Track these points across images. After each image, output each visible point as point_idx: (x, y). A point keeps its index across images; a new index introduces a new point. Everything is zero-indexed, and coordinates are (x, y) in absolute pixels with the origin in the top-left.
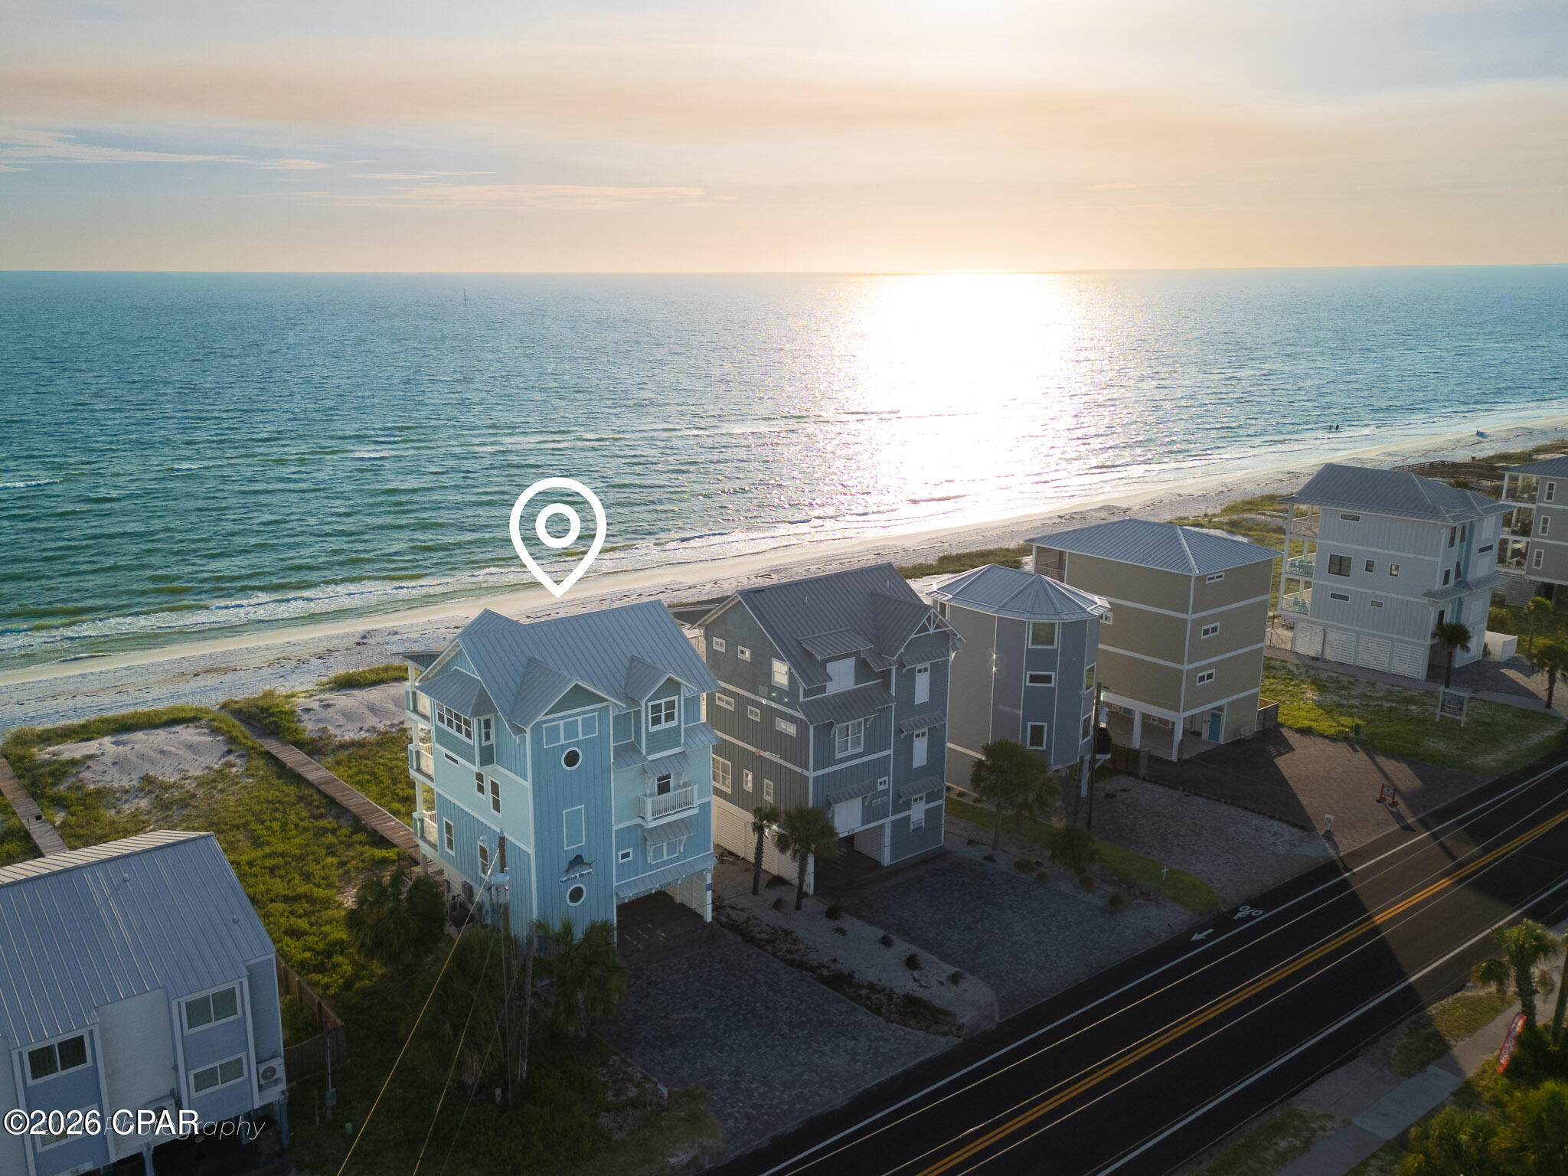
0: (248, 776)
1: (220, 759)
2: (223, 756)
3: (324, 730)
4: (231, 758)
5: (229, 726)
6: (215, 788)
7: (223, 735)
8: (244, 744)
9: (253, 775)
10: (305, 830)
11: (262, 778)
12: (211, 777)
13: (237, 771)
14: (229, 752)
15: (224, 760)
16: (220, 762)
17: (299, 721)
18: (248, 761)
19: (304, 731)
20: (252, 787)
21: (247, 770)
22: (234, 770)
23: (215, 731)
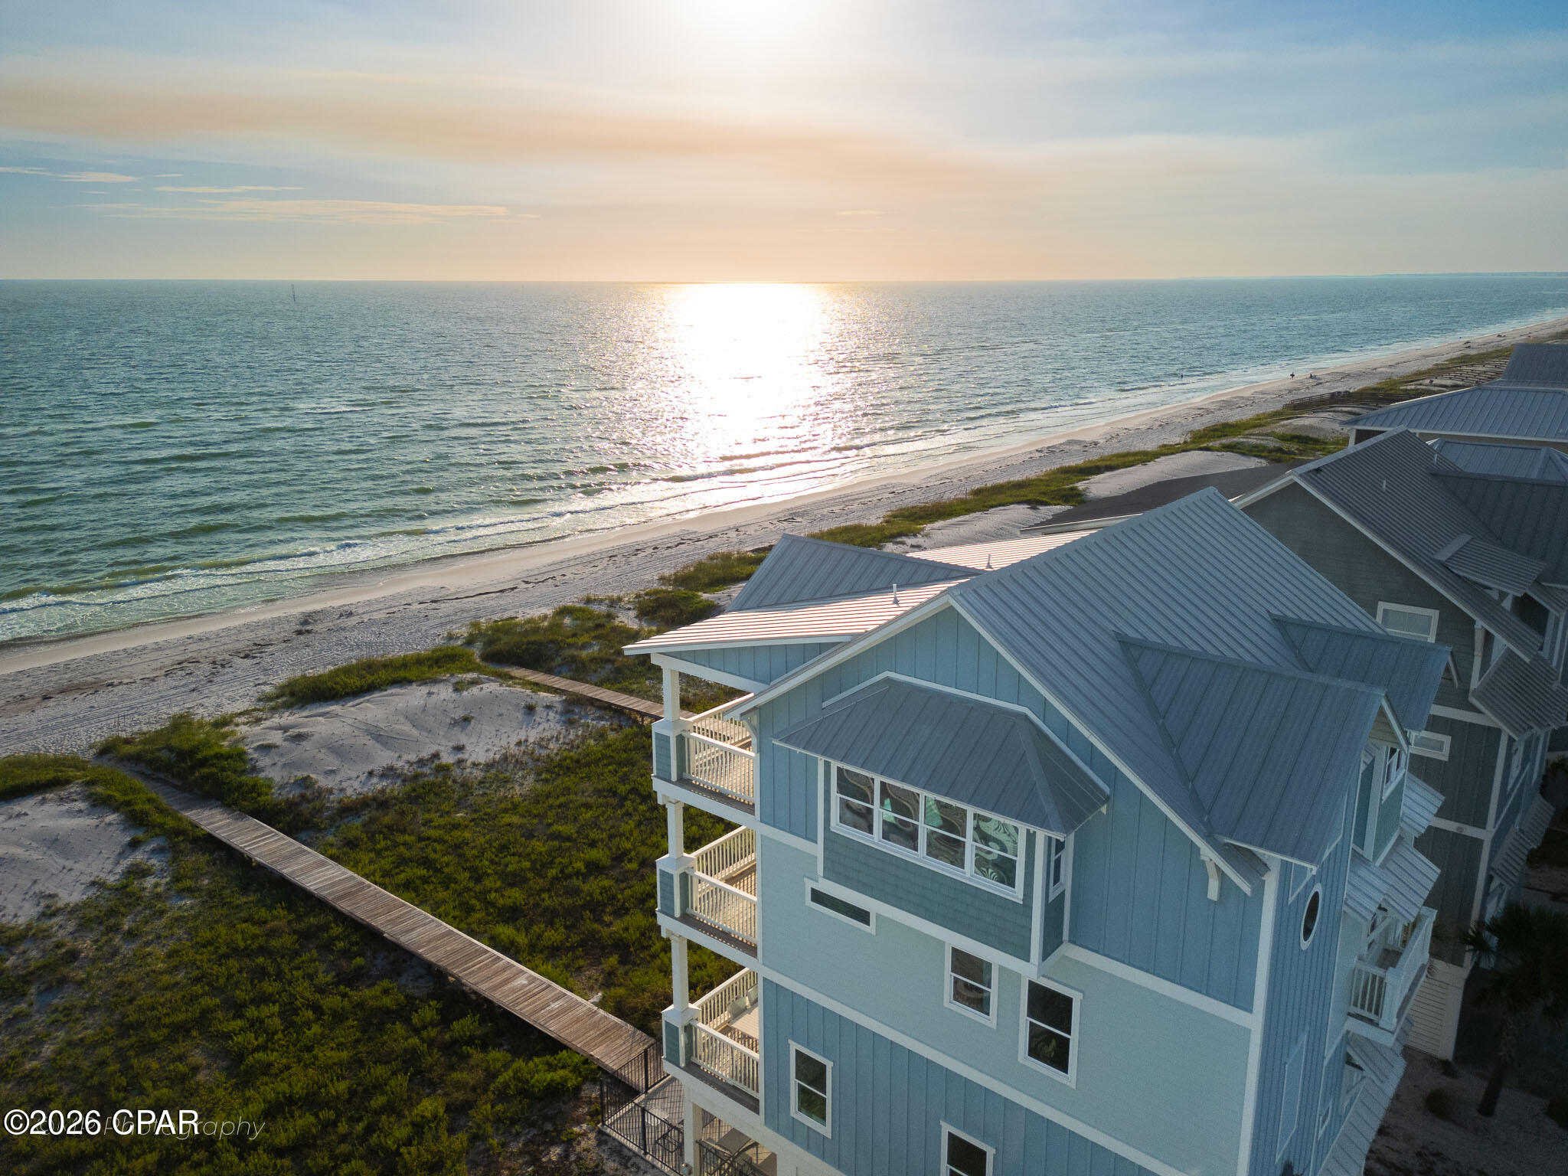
0: (182, 893)
1: (117, 863)
2: (122, 855)
3: (305, 782)
4: (139, 856)
5: (125, 792)
6: (115, 929)
7: (116, 810)
8: (161, 825)
9: (190, 890)
10: (339, 1017)
11: (211, 894)
12: (105, 905)
13: (156, 885)
14: (134, 845)
15: (125, 863)
16: (119, 869)
17: (254, 769)
18: (174, 860)
19: (270, 787)
20: (195, 917)
21: (177, 879)
22: (149, 882)
23: (100, 803)
